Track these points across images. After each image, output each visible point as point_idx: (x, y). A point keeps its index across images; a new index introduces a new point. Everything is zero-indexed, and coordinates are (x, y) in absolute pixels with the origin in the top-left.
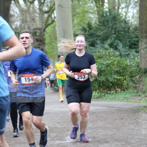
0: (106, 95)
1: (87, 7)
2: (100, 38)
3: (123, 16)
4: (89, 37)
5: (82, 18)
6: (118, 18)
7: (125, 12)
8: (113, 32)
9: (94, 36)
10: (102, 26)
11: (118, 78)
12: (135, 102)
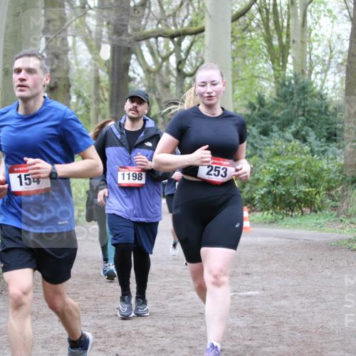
0: (285, 219)
1: (258, 69)
2: (278, 121)
3: (317, 86)
4: (259, 119)
5: (248, 86)
6: (310, 90)
7: (321, 79)
8: (301, 113)
9: (268, 118)
10: (281, 102)
11: (307, 190)
12: (333, 232)
